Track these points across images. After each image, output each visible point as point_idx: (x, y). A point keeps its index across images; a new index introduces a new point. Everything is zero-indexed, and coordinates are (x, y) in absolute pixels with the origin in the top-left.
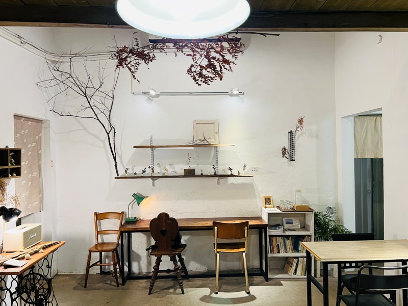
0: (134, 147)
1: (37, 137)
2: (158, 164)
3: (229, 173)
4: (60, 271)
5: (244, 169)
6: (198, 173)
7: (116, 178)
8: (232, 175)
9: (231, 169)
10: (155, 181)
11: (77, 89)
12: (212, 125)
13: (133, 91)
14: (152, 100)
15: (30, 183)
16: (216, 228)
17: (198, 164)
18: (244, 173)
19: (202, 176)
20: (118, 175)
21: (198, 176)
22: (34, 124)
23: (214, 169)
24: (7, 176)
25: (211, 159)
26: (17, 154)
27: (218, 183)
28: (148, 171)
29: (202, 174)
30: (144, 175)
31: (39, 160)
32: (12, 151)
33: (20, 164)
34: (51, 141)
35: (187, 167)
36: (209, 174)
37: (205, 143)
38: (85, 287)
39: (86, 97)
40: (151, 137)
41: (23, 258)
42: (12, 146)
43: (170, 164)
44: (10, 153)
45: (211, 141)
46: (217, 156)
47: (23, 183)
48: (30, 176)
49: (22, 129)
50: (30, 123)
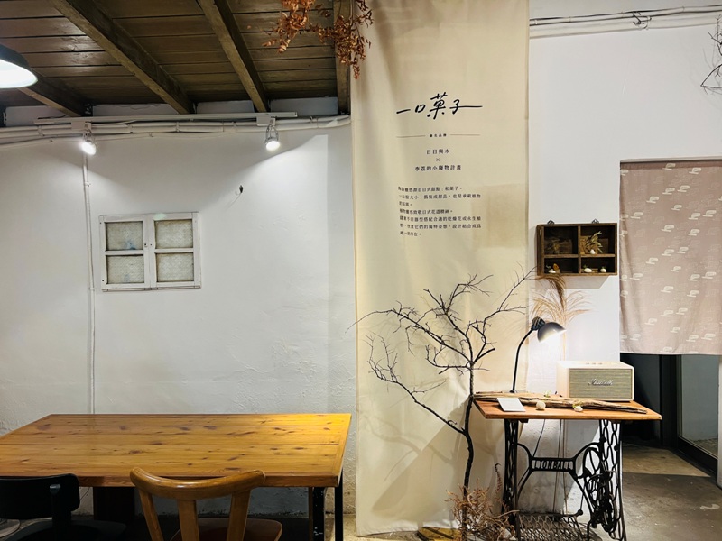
24: (578, 271)
33: (613, 252)
47: (667, 289)
48: (693, 278)
49: (666, 184)
50: (696, 170)
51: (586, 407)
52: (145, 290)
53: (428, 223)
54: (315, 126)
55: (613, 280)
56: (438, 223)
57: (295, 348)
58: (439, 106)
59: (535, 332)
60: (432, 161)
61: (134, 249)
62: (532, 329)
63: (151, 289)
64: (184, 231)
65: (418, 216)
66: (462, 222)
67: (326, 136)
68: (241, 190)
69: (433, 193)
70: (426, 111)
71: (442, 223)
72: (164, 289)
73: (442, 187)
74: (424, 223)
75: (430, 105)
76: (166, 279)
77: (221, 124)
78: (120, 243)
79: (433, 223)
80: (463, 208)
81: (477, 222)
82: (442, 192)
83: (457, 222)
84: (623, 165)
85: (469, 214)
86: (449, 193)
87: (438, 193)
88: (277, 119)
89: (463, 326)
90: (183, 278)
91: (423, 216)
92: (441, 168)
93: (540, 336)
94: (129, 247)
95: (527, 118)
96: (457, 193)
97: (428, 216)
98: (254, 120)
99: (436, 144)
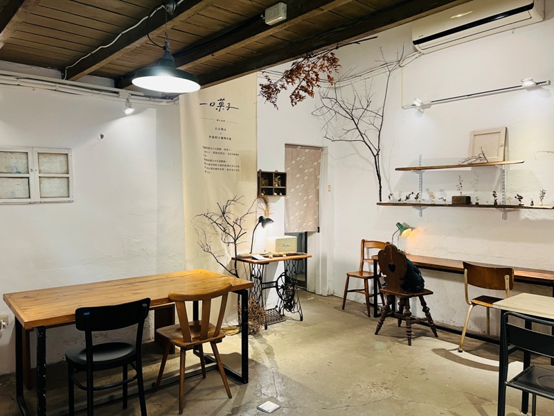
0: (396, 169)
1: (316, 163)
2: (427, 190)
3: (517, 203)
4: (336, 292)
5: (542, 197)
6: (473, 201)
7: (377, 204)
8: (521, 206)
9: (520, 198)
10: (423, 211)
11: (344, 113)
12: (497, 135)
13: (404, 105)
14: (423, 112)
15: (305, 205)
16: (466, 270)
17: (476, 191)
18: (541, 203)
19: (477, 205)
20: (381, 200)
21: (473, 206)
22: (313, 151)
23: (495, 197)
24: (272, 194)
25: (496, 183)
26: (283, 177)
27: (505, 218)
28: (412, 198)
29: (477, 204)
30: (407, 202)
31: (317, 184)
32: (277, 174)
33: (285, 186)
34: (329, 167)
35: (458, 194)
36: (487, 204)
37: (483, 161)
38: (343, 309)
39: (353, 119)
40: (420, 156)
41: (268, 257)
42: (282, 170)
43: (441, 190)
44: (276, 177)
45: (490, 158)
46: (504, 179)
47: (297, 203)
48: (305, 198)
49: (298, 156)
50: (307, 150)
51: (287, 255)
52: (30, 203)
53: (215, 167)
54: (152, 103)
55: (283, 198)
56: (220, 167)
57: (137, 240)
58: (221, 105)
59: (261, 223)
60: (217, 133)
61: (20, 173)
62: (259, 222)
63: (34, 203)
64: (61, 161)
65: (210, 163)
66: (232, 168)
67: (155, 109)
68: (102, 136)
69: (218, 151)
70: (215, 107)
71: (222, 167)
72: (45, 202)
73: (222, 149)
74: (213, 167)
75: (217, 104)
76: (48, 196)
77: (91, 91)
78: (6, 168)
79: (217, 167)
80: (232, 161)
81: (238, 168)
82: (223, 151)
83: (229, 168)
84: (286, 144)
85: (235, 164)
86: (226, 152)
87: (220, 151)
88: (132, 95)
89: (231, 222)
90: (61, 195)
91: (213, 163)
92: (222, 138)
93: (263, 225)
94: (15, 171)
95: (256, 118)
96: (229, 152)
97: (215, 163)
98: (117, 93)
99: (220, 125)
